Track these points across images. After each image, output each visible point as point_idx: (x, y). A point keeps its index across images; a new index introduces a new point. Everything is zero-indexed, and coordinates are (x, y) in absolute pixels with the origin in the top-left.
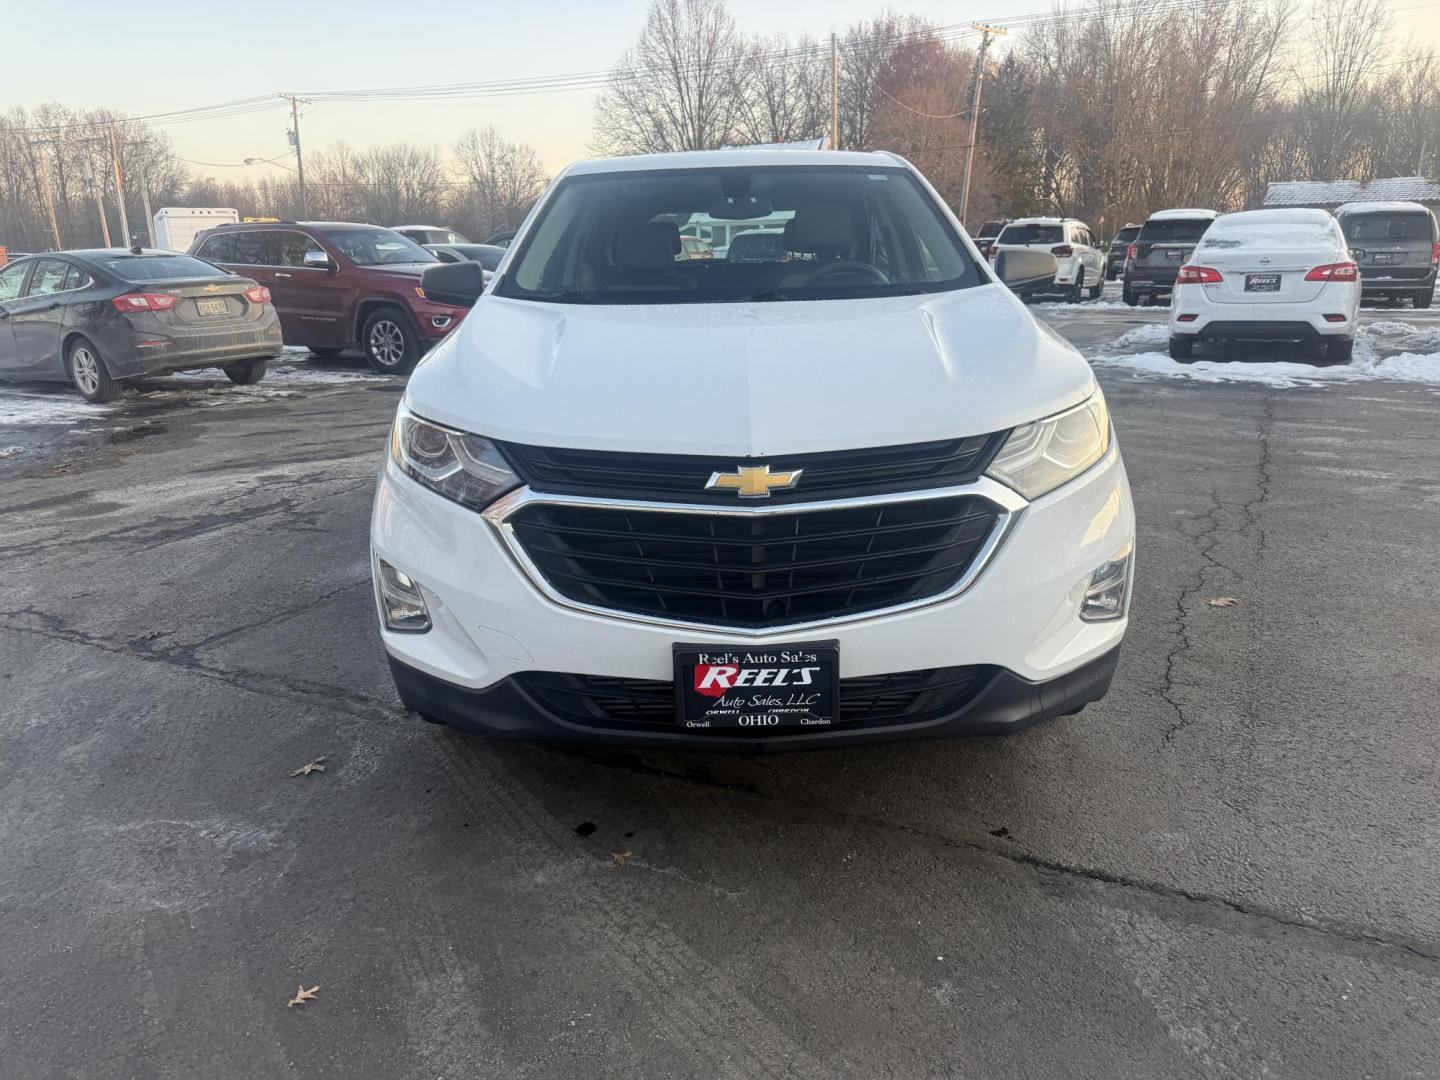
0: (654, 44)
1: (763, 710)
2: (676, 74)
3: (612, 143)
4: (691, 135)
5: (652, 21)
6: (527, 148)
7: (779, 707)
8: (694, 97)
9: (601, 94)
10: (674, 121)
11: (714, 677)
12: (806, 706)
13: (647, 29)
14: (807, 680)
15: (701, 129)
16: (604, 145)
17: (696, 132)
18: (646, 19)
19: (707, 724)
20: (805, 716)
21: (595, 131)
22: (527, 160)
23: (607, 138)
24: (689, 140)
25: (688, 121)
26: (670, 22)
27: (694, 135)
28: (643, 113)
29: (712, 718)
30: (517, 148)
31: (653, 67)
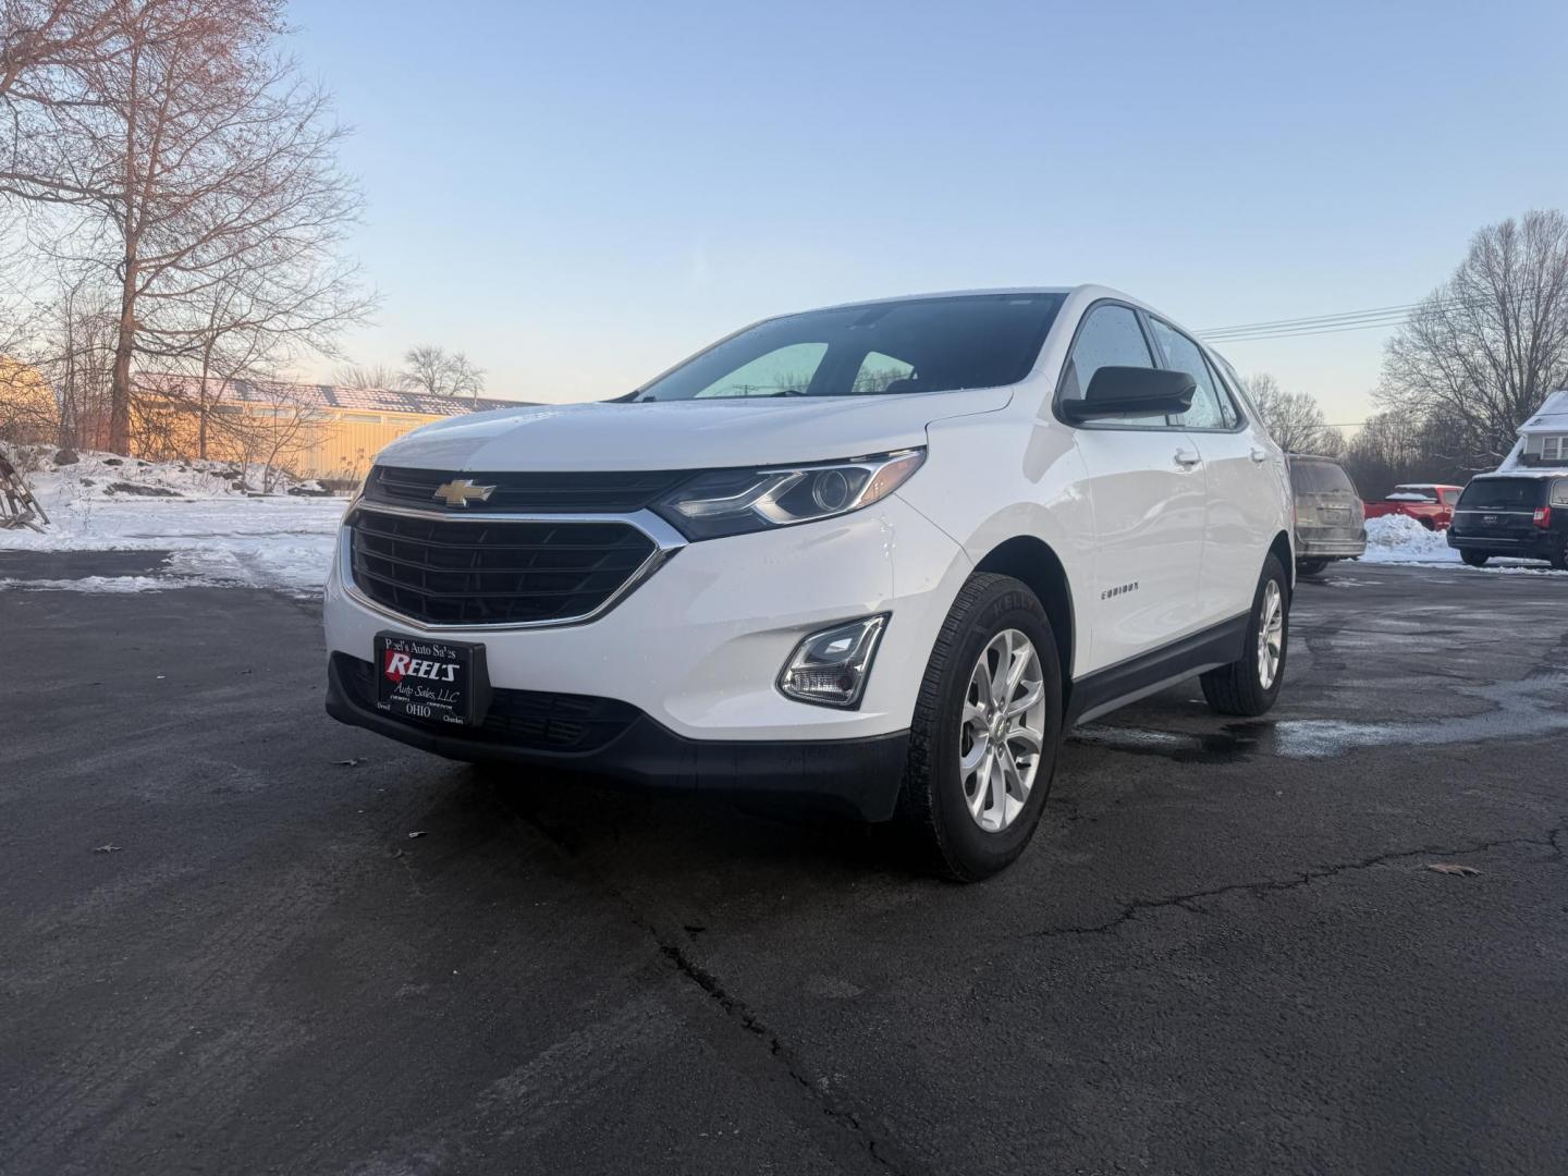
0: (1476, 278)
1: (423, 701)
2: (1503, 312)
3: (1405, 390)
4: (1517, 380)
5: (1474, 255)
6: (1306, 398)
7: (432, 701)
8: (1527, 335)
9: (1397, 337)
10: (1495, 364)
11: (397, 664)
12: (449, 704)
13: (1468, 264)
14: (451, 678)
15: (1533, 374)
16: (1392, 392)
17: (1525, 377)
18: (1468, 252)
19: (388, 708)
20: (447, 712)
21: (1384, 377)
22: (1305, 410)
23: (1400, 385)
24: (1513, 386)
25: (1515, 365)
26: (1501, 253)
27: (1521, 381)
28: (1451, 356)
29: (393, 703)
30: (1295, 398)
31: (1470, 304)
